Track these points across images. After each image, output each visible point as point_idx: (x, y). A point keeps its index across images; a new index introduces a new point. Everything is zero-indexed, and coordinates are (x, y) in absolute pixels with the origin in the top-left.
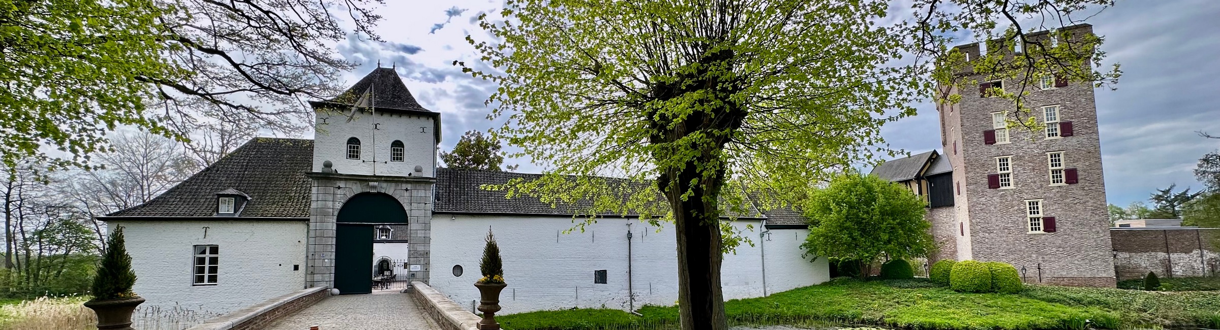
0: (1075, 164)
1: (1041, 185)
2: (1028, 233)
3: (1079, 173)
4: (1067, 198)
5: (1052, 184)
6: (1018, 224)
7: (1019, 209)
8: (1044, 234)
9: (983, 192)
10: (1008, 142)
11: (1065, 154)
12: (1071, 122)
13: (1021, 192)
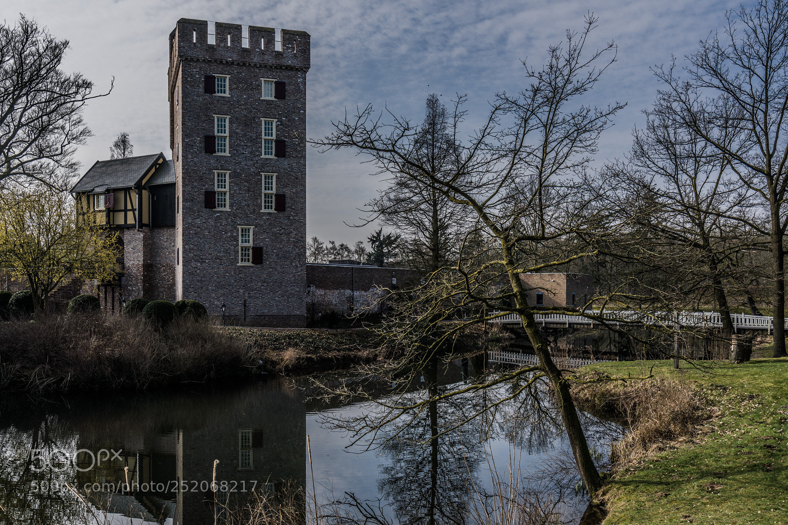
0: (284, 190)
1: (254, 210)
2: (238, 264)
3: (288, 200)
4: (275, 227)
5: (263, 210)
6: (229, 253)
7: (232, 236)
8: (252, 267)
9: (198, 212)
10: (227, 154)
11: (277, 177)
12: (285, 141)
13: (235, 216)
